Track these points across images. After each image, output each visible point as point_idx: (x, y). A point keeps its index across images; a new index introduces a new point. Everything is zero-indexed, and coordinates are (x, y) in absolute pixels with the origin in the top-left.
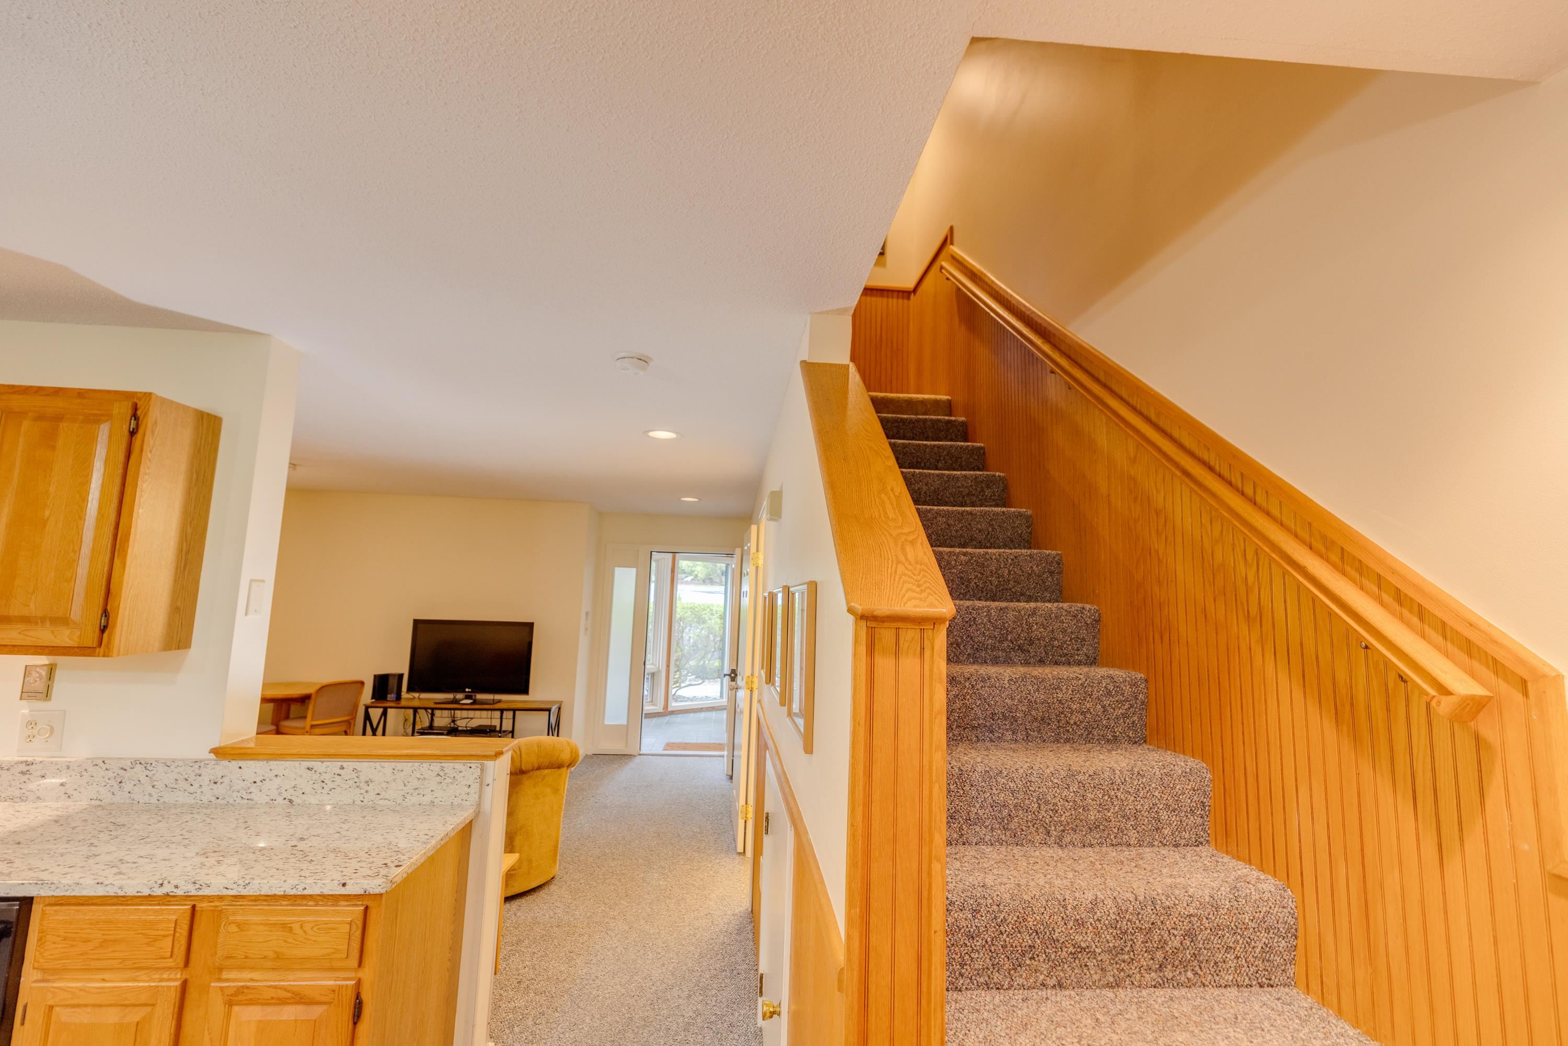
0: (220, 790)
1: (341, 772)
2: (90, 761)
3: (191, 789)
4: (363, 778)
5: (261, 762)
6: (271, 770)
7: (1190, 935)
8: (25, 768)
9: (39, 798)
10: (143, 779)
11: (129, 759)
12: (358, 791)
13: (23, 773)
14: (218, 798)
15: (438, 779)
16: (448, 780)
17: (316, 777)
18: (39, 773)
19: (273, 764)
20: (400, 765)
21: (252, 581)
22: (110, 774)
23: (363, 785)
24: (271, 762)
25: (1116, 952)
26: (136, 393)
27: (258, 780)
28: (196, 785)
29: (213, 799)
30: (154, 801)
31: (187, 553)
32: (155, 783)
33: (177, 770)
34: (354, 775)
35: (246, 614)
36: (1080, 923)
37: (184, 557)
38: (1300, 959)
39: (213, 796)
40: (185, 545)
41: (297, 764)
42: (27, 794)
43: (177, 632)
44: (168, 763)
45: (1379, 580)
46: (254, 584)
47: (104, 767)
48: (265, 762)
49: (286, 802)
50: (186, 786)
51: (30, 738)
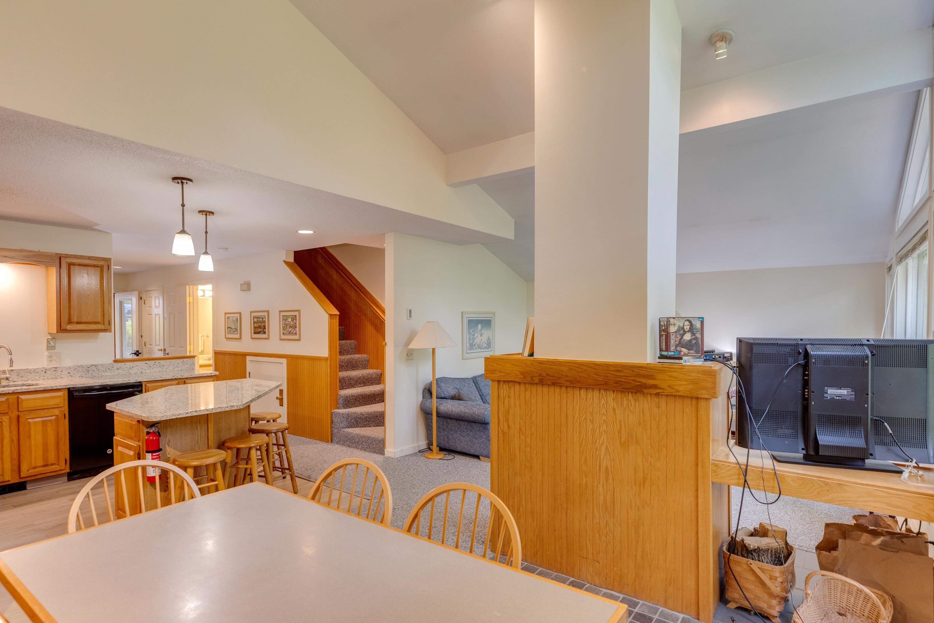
0: (120, 371)
1: (155, 363)
2: (75, 366)
4: (161, 365)
7: (356, 362)
8: (55, 369)
9: (62, 378)
10: (95, 370)
11: (88, 365)
12: (161, 368)
13: (54, 371)
15: (182, 363)
16: (185, 364)
17: (148, 365)
18: (60, 370)
20: (171, 361)
22: (84, 369)
23: (162, 366)
25: (346, 366)
26: (107, 258)
28: (112, 370)
33: (106, 366)
34: (159, 364)
36: (342, 362)
38: (369, 365)
41: (142, 362)
42: (57, 377)
44: (103, 365)
45: (381, 309)
47: (82, 367)
50: (109, 371)
51: (51, 361)
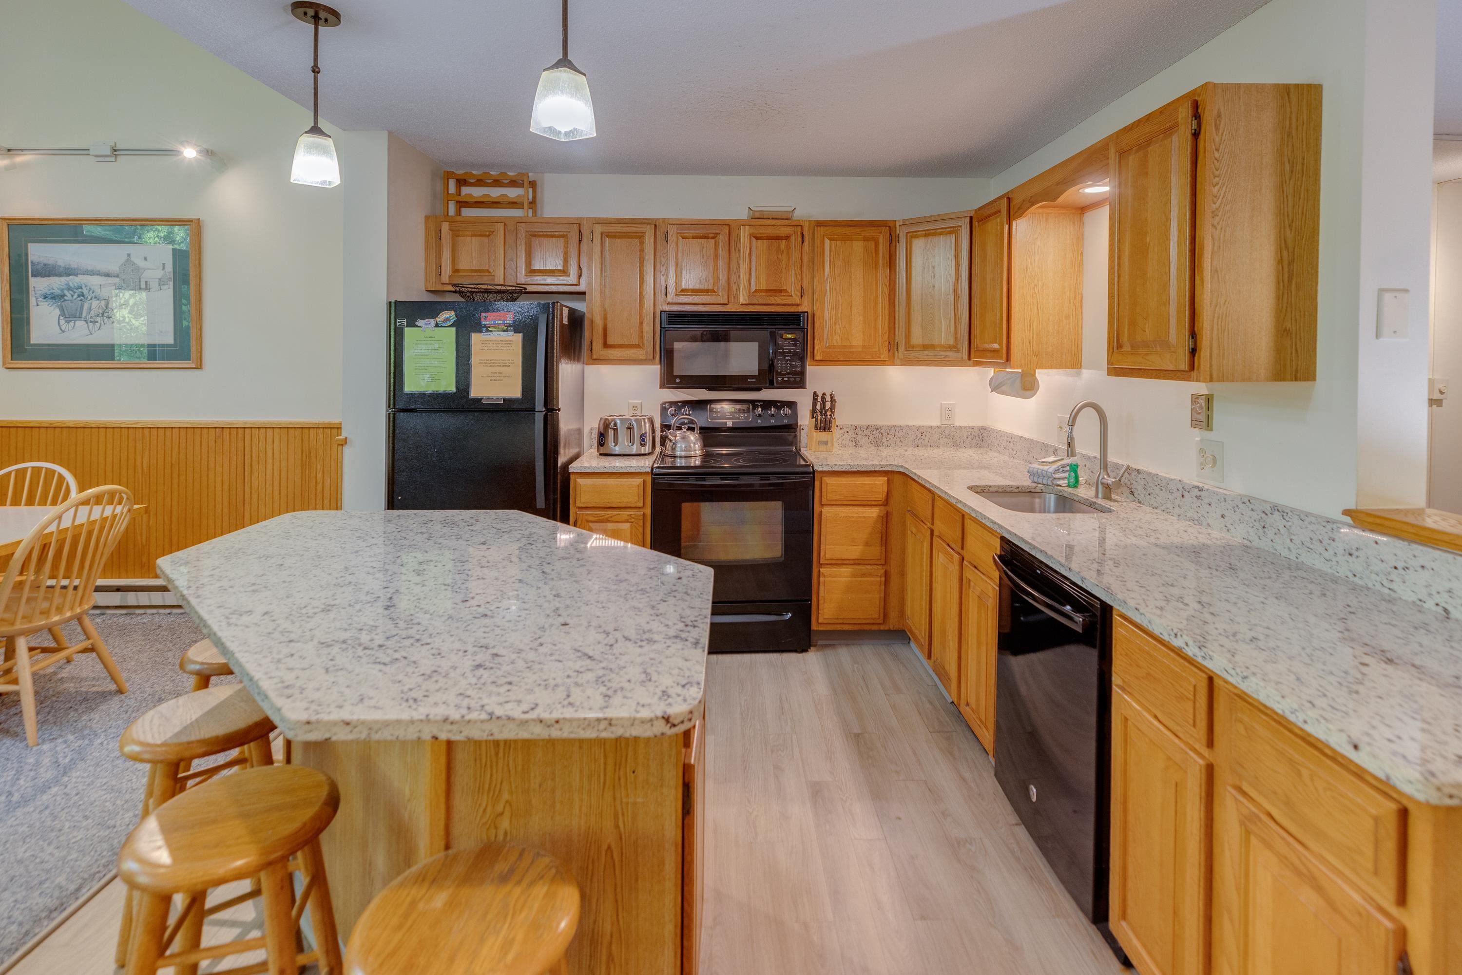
0: (1357, 565)
2: (1239, 497)
3: (1326, 555)
5: (1401, 542)
6: (1415, 556)
8: (1198, 493)
10: (1282, 529)
11: (1270, 503)
13: (1197, 498)
14: (1355, 575)
18: (1207, 501)
19: (1418, 549)
21: (1381, 291)
22: (1255, 516)
24: (1414, 546)
26: (1197, 90)
27: (1400, 565)
28: (1331, 552)
29: (1350, 575)
30: (1293, 557)
31: (1291, 263)
32: (1293, 537)
33: (1311, 527)
35: (1378, 336)
37: (1286, 270)
39: (1351, 571)
40: (1285, 253)
43: (1291, 360)
44: (1303, 517)
46: (1387, 296)
47: (1250, 506)
48: (1406, 543)
49: (1439, 610)
50: (1321, 549)
51: (1202, 465)
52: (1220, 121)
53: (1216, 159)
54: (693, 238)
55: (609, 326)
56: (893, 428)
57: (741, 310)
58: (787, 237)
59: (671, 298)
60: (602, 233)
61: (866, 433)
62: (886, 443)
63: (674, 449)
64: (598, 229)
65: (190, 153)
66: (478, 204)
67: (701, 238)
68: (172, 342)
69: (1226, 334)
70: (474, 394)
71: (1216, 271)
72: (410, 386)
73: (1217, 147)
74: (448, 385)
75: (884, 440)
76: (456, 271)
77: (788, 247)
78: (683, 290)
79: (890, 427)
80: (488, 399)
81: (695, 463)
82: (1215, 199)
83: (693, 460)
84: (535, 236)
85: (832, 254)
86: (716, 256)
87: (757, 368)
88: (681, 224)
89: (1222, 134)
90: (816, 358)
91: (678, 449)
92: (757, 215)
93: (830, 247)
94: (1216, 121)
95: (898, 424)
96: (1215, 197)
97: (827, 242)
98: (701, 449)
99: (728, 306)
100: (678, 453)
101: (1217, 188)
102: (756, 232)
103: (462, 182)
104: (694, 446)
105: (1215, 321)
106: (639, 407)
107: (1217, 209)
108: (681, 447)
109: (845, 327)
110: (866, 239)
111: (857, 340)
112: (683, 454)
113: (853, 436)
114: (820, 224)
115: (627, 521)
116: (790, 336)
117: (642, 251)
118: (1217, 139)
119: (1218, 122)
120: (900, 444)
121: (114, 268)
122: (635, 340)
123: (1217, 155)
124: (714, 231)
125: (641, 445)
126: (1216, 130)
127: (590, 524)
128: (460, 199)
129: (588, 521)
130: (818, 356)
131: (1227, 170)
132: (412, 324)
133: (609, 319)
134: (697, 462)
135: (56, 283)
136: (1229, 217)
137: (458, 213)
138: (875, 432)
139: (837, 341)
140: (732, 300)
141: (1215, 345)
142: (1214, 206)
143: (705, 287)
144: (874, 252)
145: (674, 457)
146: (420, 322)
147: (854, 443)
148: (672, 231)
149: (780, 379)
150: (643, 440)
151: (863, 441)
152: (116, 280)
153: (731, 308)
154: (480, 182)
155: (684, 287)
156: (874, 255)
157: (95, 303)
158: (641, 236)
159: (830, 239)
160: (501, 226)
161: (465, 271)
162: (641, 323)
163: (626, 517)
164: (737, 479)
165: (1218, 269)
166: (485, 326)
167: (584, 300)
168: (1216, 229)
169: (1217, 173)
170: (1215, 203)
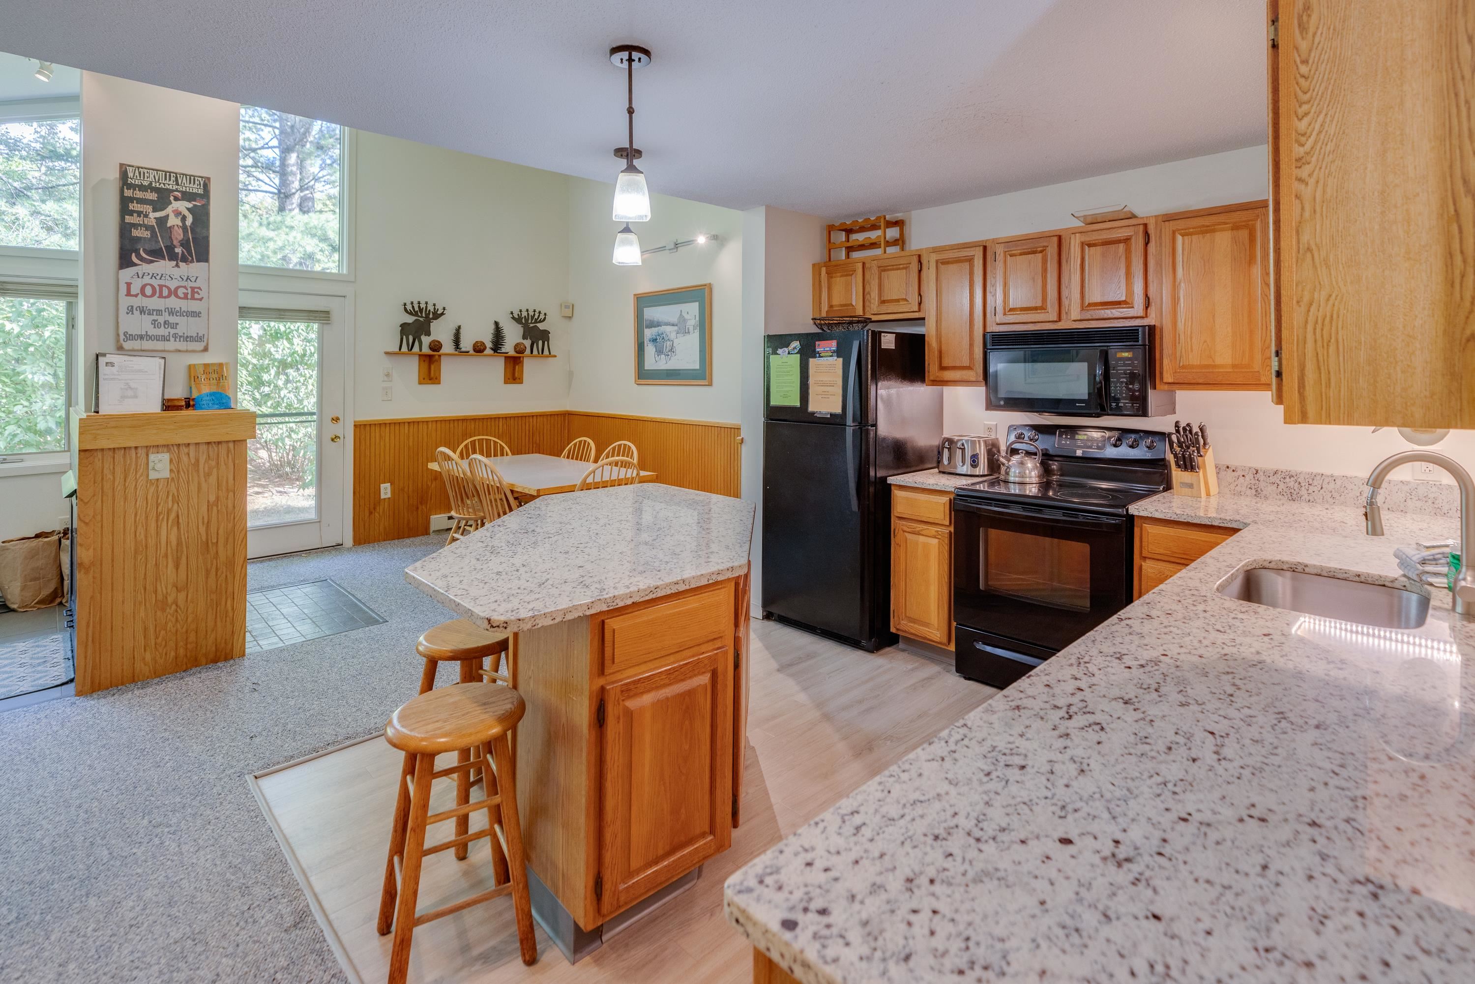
52: (1309, 16)
53: (1303, 76)
54: (1021, 254)
55: (943, 348)
56: (1318, 477)
57: (1075, 327)
58: (1127, 240)
59: (1000, 318)
60: (937, 262)
61: (1272, 479)
62: (1306, 497)
63: (1007, 473)
64: (934, 257)
65: (701, 240)
66: (862, 247)
67: (1029, 253)
68: (698, 367)
69: (1332, 348)
70: (811, 409)
71: (1309, 249)
72: (773, 403)
73: (1304, 57)
74: (795, 401)
75: (1304, 492)
76: (831, 306)
77: (1128, 252)
78: (1011, 310)
79: (1314, 476)
80: (820, 413)
81: (1030, 491)
82: (1303, 139)
83: (1028, 487)
84: (884, 271)
85: (1186, 253)
86: (1045, 271)
87: (1086, 391)
88: (1009, 243)
89: (1315, 34)
90: (1165, 380)
91: (1012, 474)
92: (1089, 220)
93: (1183, 244)
94: (1300, 17)
95: (1328, 472)
96: (1303, 135)
97: (1179, 239)
98: (1039, 477)
99: (1060, 323)
100: (1012, 479)
101: (1306, 121)
102: (1088, 239)
103: (849, 231)
104: (1030, 473)
105: (1310, 328)
106: (994, 429)
107: (1307, 153)
108: (1015, 472)
109: (1205, 342)
110: (1236, 227)
111: (1224, 356)
112: (1017, 479)
113: (1253, 482)
114: (1169, 218)
115: (935, 537)
116: (1126, 355)
117: (971, 274)
118: (1304, 45)
119: (1305, 18)
120: (1331, 500)
121: (675, 320)
122: (966, 363)
123: (1304, 69)
124: (1041, 245)
125: (972, 466)
126: (1301, 33)
127: (906, 534)
128: (849, 244)
129: (904, 531)
130: (1168, 377)
131: (1326, 88)
132: (775, 353)
133: (943, 342)
134: (1033, 490)
135: (654, 331)
136: (1333, 161)
137: (848, 256)
138: (1288, 480)
139: (1194, 359)
140: (1064, 316)
141: (1310, 366)
142: (1301, 151)
143: (1033, 305)
144: (1247, 242)
145: (1006, 482)
146: (780, 351)
147: (1253, 491)
148: (1000, 250)
149: (1114, 404)
150: (974, 461)
151: (1270, 490)
152: (676, 328)
153: (1064, 325)
154: (862, 229)
155: (1011, 307)
156: (1248, 248)
157: (668, 343)
158: (970, 260)
159: (1183, 235)
160: (860, 266)
161: (836, 306)
162: (971, 345)
163: (934, 533)
164: (1040, 511)
165: (1314, 247)
166: (818, 353)
167: (924, 325)
168: (1307, 184)
169: (1306, 97)
170: (1303, 145)
